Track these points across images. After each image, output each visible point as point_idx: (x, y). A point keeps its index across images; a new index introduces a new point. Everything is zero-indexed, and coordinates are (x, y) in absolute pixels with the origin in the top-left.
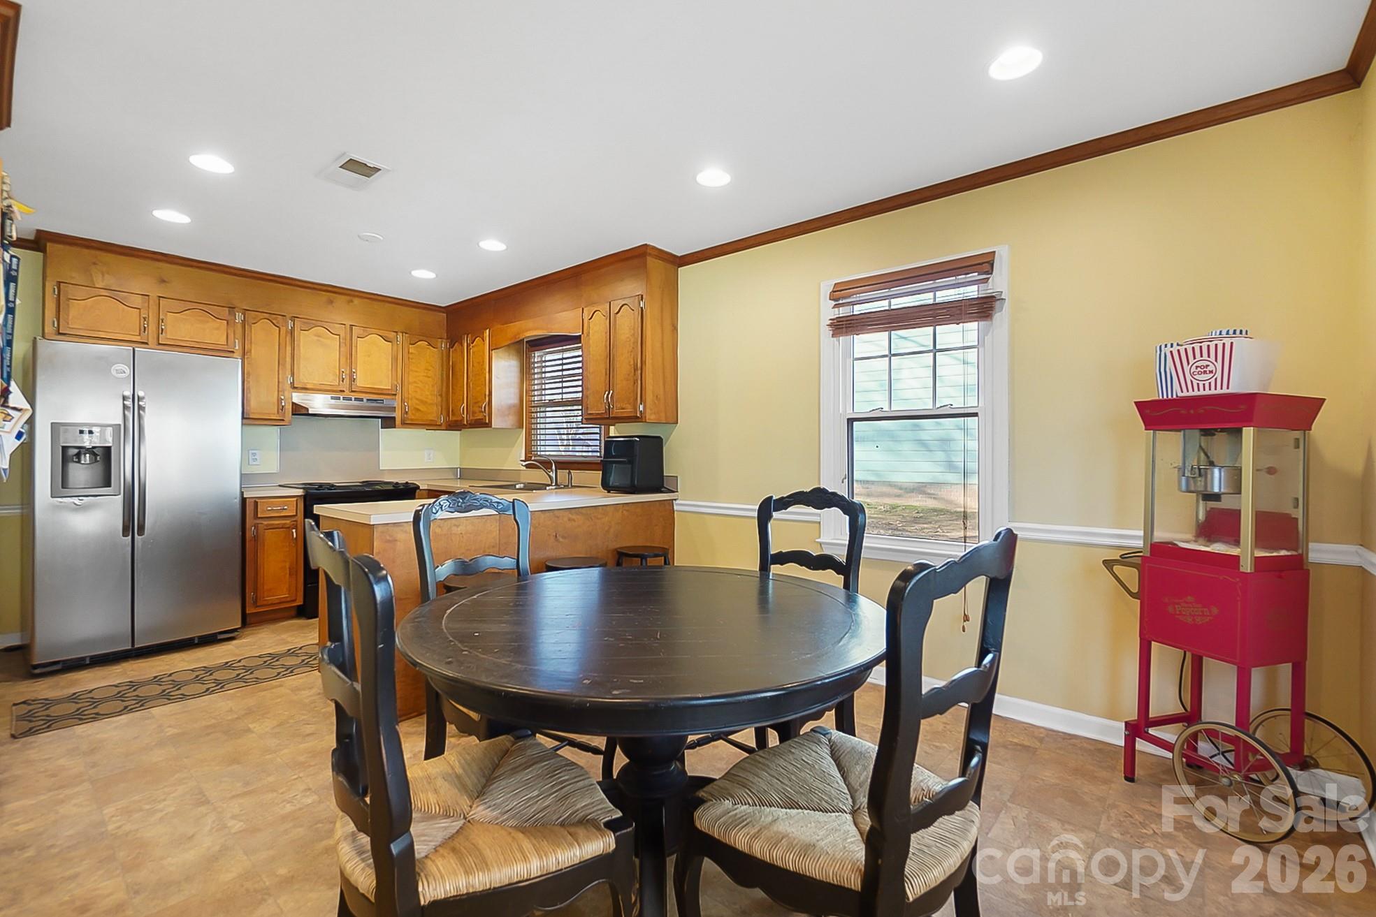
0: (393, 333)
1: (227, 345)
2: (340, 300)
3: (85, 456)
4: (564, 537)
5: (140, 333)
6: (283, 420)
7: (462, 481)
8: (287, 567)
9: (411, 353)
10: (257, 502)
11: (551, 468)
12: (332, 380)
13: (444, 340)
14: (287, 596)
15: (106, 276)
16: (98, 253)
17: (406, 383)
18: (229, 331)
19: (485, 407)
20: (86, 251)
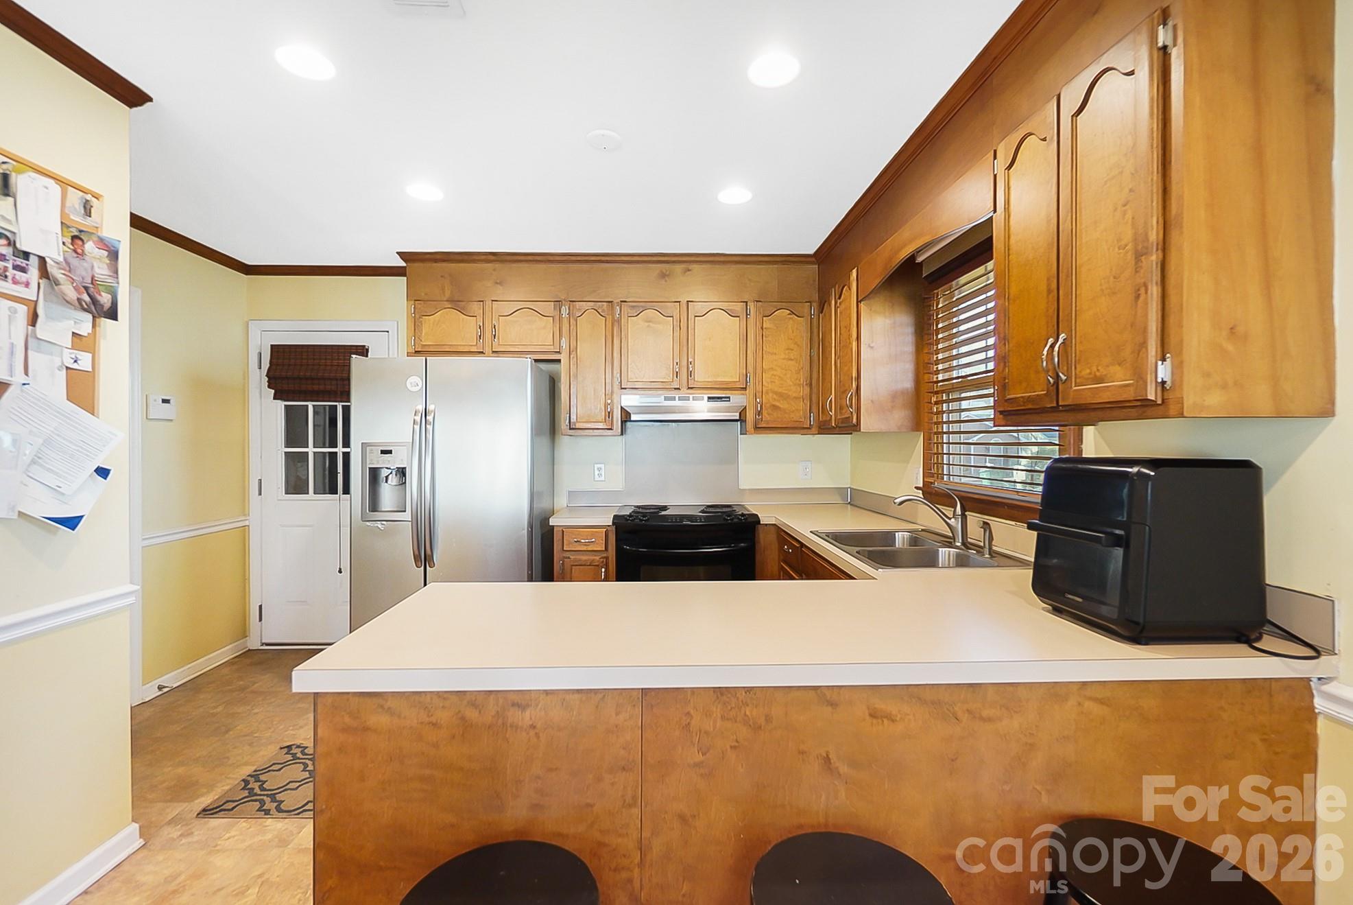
0: (742, 304)
1: (553, 345)
5: (476, 343)
6: (610, 429)
7: (850, 506)
9: (766, 328)
10: (565, 532)
12: (664, 375)
13: (814, 303)
15: (451, 288)
16: (444, 265)
17: (760, 371)
18: (555, 329)
19: (851, 399)
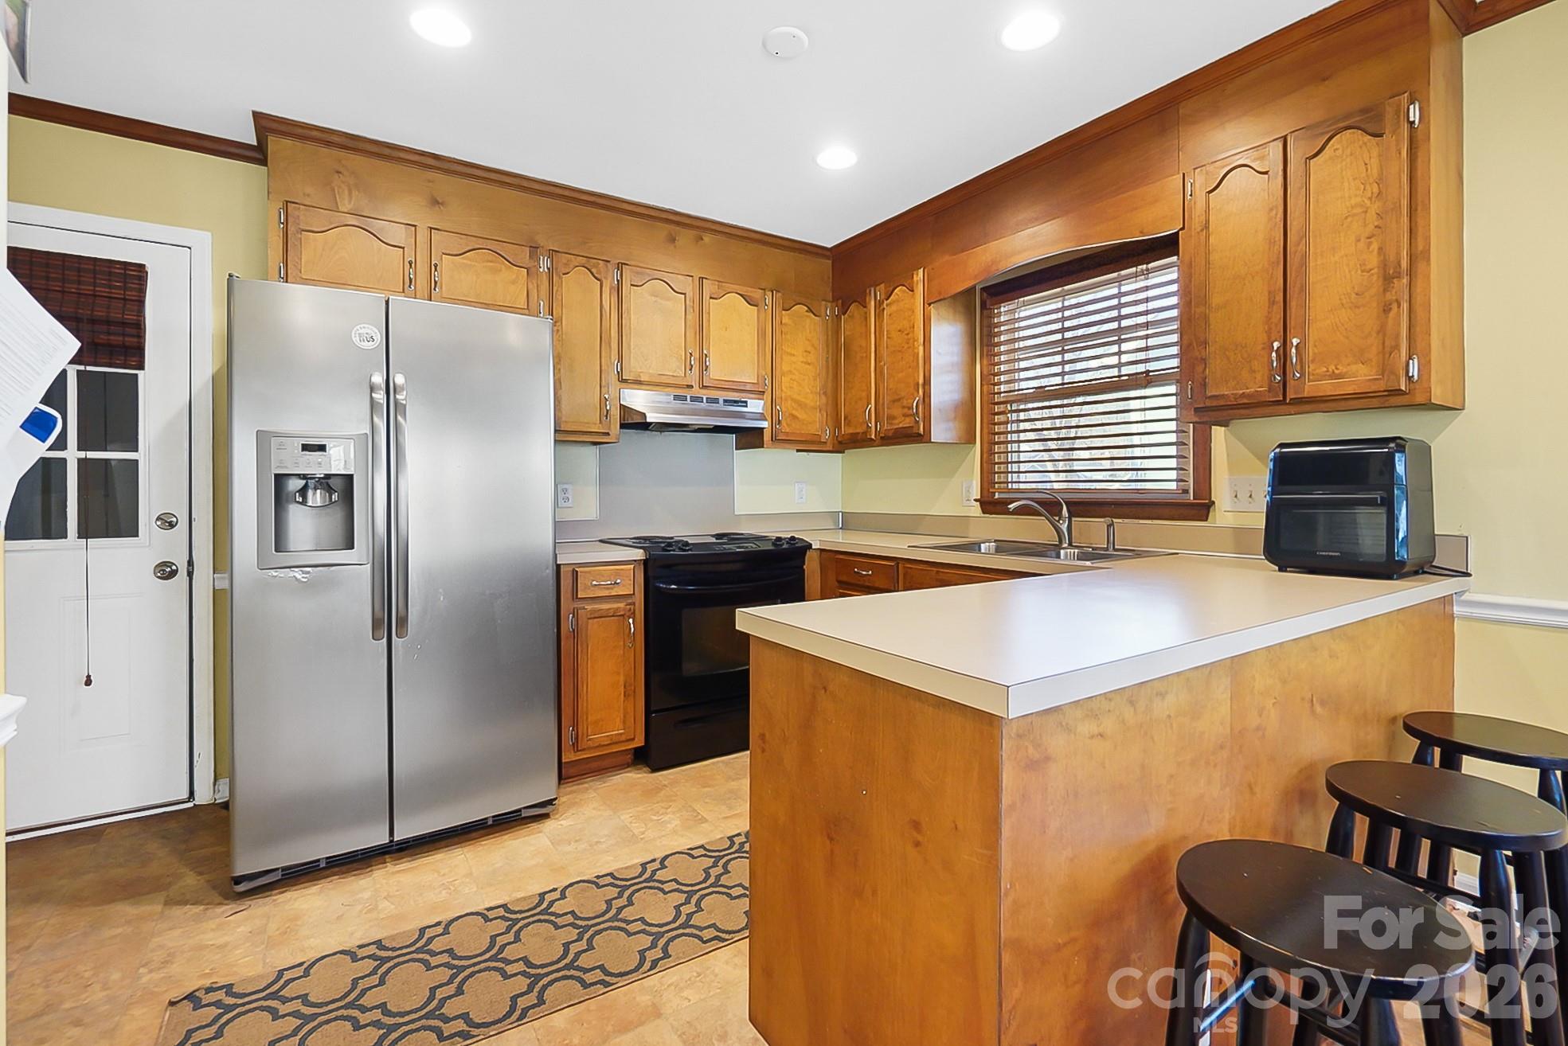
0: (761, 291)
1: (528, 309)
2: (685, 237)
3: (314, 494)
4: (1323, 703)
5: (403, 289)
6: (608, 434)
7: (844, 531)
8: (622, 683)
9: (785, 324)
10: (577, 572)
11: (1060, 514)
12: (674, 368)
13: (829, 304)
14: (622, 731)
15: (355, 193)
16: (342, 154)
17: (777, 373)
18: (530, 286)
19: (916, 406)
20: (325, 151)
